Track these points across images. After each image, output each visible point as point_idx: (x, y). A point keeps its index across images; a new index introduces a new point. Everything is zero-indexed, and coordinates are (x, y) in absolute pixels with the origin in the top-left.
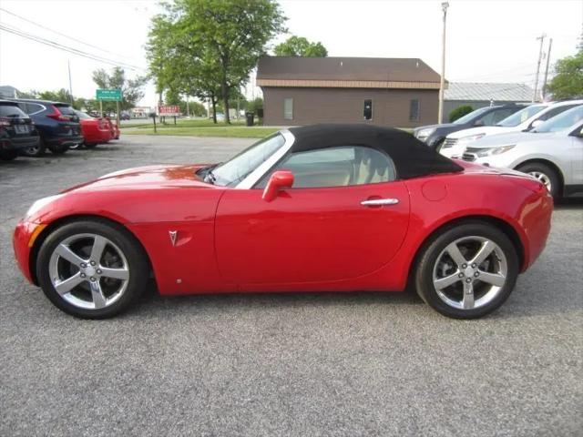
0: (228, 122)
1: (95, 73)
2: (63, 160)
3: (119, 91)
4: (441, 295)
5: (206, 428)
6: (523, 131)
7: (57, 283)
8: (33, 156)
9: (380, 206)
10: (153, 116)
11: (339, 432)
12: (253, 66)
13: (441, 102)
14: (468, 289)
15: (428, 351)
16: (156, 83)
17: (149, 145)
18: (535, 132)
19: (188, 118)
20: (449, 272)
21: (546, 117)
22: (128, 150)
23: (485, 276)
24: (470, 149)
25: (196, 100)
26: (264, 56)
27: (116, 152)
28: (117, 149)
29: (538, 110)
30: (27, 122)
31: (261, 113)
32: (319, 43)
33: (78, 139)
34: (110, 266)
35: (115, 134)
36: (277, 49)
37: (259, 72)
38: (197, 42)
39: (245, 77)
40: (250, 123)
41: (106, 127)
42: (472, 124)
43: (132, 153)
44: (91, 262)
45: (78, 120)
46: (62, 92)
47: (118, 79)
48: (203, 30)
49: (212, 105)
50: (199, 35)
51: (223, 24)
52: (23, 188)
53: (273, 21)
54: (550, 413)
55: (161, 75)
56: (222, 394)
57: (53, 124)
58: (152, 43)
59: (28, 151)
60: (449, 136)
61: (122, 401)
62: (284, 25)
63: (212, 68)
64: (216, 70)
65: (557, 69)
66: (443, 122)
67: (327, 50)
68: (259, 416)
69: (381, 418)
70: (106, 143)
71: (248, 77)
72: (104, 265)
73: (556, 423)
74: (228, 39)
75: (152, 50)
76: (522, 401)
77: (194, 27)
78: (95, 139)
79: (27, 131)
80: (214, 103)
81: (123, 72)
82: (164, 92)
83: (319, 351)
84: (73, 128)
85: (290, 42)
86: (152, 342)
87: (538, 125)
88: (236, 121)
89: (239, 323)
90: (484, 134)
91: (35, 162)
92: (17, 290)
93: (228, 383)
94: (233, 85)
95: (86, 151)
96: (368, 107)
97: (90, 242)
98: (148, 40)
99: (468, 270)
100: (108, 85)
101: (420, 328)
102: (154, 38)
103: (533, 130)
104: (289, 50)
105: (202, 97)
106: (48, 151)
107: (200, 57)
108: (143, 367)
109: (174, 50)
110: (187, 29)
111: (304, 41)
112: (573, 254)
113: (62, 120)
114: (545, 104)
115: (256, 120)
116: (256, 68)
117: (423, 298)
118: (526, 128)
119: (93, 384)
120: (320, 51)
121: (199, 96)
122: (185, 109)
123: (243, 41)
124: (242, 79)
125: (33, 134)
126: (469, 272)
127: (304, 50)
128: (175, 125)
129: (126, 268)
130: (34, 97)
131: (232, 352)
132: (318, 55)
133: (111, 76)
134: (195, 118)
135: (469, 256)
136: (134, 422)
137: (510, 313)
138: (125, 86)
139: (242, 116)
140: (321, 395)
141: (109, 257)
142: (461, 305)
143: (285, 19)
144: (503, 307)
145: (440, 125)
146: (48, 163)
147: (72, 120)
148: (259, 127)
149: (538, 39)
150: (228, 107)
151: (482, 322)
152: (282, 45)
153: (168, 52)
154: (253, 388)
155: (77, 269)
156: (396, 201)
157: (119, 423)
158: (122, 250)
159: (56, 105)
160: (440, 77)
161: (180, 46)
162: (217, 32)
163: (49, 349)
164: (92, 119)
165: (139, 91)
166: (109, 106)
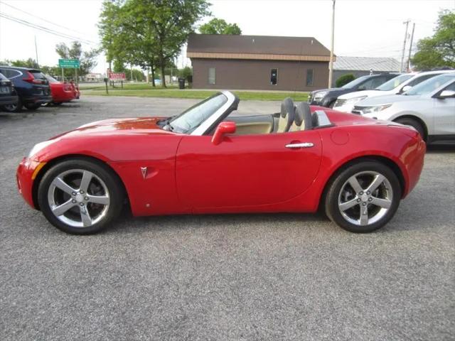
0: (164, 86)
1: (57, 46)
2: (37, 114)
3: (77, 61)
4: (345, 215)
5: (180, 311)
6: (397, 94)
7: (54, 208)
8: (13, 112)
9: (299, 148)
10: (106, 80)
11: (278, 313)
12: (184, 41)
13: (331, 72)
14: (364, 210)
15: (336, 256)
16: (106, 54)
17: (104, 103)
18: (406, 95)
19: (132, 82)
20: (350, 198)
21: (413, 84)
22: (88, 107)
23: (376, 200)
24: (357, 108)
25: (139, 68)
26: (192, 34)
27: (78, 109)
28: (79, 106)
29: (407, 78)
30: (8, 84)
31: (190, 79)
32: (235, 24)
33: (47, 98)
34: (95, 194)
35: (77, 95)
36: (202, 29)
37: (189, 47)
38: (140, 22)
39: (178, 50)
40: (182, 87)
41: (70, 89)
42: (356, 89)
43: (91, 110)
44: (80, 191)
45: (48, 83)
46: (30, 61)
47: (76, 51)
48: (145, 12)
49: (151, 73)
50: (141, 16)
51: (160, 8)
52: (9, 136)
53: (200, 7)
54: (428, 298)
55: (110, 48)
56: (188, 287)
57: (28, 86)
58: (104, 22)
59: (8, 108)
60: (339, 98)
61: (114, 294)
62: (209, 9)
63: (152, 43)
64: (155, 44)
65: (419, 47)
66: (332, 87)
67: (241, 29)
68: (217, 302)
69: (307, 302)
70: (69, 102)
71: (180, 50)
72: (90, 193)
73: (432, 305)
74: (164, 20)
75: (103, 28)
76: (408, 290)
77: (138, 10)
78: (61, 99)
79: (9, 92)
80: (153, 70)
81: (80, 45)
82: (113, 62)
83: (256, 257)
84: (44, 89)
85: (211, 22)
86: (129, 251)
87: (407, 89)
88: (170, 85)
89: (193, 237)
90: (367, 96)
91: (15, 116)
92: (19, 214)
93: (191, 280)
94: (168, 57)
95: (53, 108)
96: (274, 75)
97: (80, 176)
98: (100, 19)
99: (364, 196)
100: (68, 56)
101: (329, 239)
102: (105, 18)
103: (404, 93)
104: (211, 29)
105: (143, 66)
106: (24, 108)
107: (142, 34)
108: (126, 269)
109: (121, 28)
110: (132, 11)
111: (223, 22)
112: (437, 186)
113: (35, 83)
114: (413, 73)
115: (186, 84)
116: (187, 44)
117: (330, 217)
118: (398, 92)
119: (89, 281)
120: (235, 31)
121: (141, 65)
122: (129, 75)
123: (175, 22)
124: (175, 52)
125: (13, 94)
126: (365, 197)
127: (223, 30)
128: (122, 88)
129: (107, 195)
130: (7, 65)
131: (191, 258)
132: (234, 34)
133: (70, 49)
134: (137, 83)
135: (365, 186)
136: (125, 308)
137: (393, 228)
138: (82, 57)
139: (174, 81)
140: (262, 287)
141: (95, 187)
142: (358, 222)
143: (210, 4)
144: (388, 224)
145: (330, 89)
146: (25, 117)
147: (43, 83)
148: (190, 90)
149: (404, 23)
150: (164, 74)
151: (373, 235)
152: (206, 25)
153: (116, 30)
154: (211, 283)
155: (69, 197)
156: (312, 145)
157: (114, 309)
158: (104, 182)
159: (30, 71)
160: (329, 52)
161: (125, 25)
162: (156, 14)
163: (51, 257)
164: (58, 83)
165: (93, 61)
166: (69, 72)
